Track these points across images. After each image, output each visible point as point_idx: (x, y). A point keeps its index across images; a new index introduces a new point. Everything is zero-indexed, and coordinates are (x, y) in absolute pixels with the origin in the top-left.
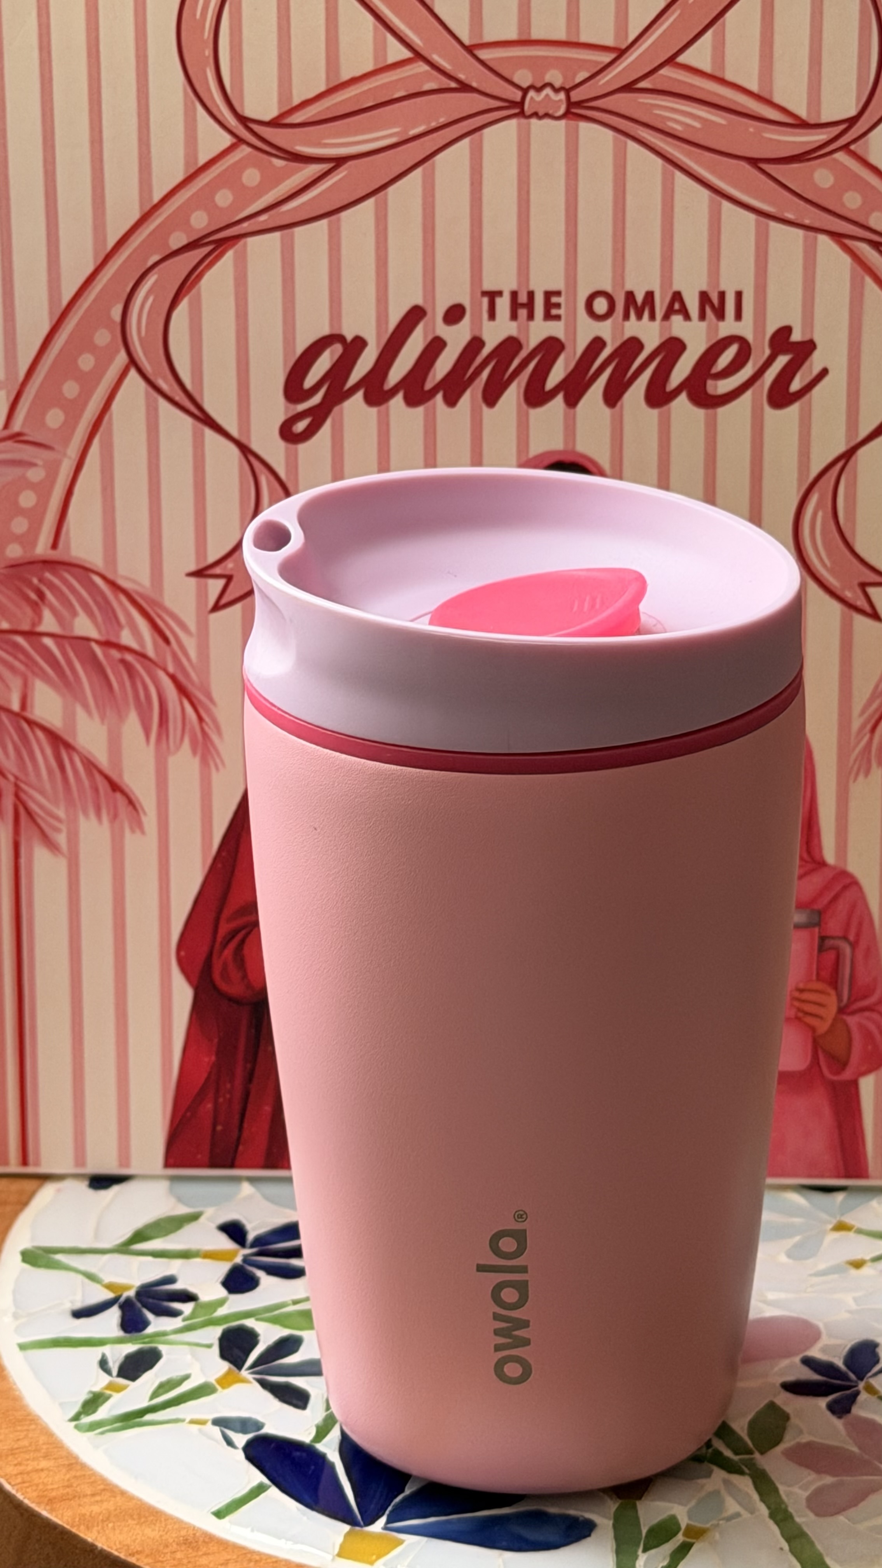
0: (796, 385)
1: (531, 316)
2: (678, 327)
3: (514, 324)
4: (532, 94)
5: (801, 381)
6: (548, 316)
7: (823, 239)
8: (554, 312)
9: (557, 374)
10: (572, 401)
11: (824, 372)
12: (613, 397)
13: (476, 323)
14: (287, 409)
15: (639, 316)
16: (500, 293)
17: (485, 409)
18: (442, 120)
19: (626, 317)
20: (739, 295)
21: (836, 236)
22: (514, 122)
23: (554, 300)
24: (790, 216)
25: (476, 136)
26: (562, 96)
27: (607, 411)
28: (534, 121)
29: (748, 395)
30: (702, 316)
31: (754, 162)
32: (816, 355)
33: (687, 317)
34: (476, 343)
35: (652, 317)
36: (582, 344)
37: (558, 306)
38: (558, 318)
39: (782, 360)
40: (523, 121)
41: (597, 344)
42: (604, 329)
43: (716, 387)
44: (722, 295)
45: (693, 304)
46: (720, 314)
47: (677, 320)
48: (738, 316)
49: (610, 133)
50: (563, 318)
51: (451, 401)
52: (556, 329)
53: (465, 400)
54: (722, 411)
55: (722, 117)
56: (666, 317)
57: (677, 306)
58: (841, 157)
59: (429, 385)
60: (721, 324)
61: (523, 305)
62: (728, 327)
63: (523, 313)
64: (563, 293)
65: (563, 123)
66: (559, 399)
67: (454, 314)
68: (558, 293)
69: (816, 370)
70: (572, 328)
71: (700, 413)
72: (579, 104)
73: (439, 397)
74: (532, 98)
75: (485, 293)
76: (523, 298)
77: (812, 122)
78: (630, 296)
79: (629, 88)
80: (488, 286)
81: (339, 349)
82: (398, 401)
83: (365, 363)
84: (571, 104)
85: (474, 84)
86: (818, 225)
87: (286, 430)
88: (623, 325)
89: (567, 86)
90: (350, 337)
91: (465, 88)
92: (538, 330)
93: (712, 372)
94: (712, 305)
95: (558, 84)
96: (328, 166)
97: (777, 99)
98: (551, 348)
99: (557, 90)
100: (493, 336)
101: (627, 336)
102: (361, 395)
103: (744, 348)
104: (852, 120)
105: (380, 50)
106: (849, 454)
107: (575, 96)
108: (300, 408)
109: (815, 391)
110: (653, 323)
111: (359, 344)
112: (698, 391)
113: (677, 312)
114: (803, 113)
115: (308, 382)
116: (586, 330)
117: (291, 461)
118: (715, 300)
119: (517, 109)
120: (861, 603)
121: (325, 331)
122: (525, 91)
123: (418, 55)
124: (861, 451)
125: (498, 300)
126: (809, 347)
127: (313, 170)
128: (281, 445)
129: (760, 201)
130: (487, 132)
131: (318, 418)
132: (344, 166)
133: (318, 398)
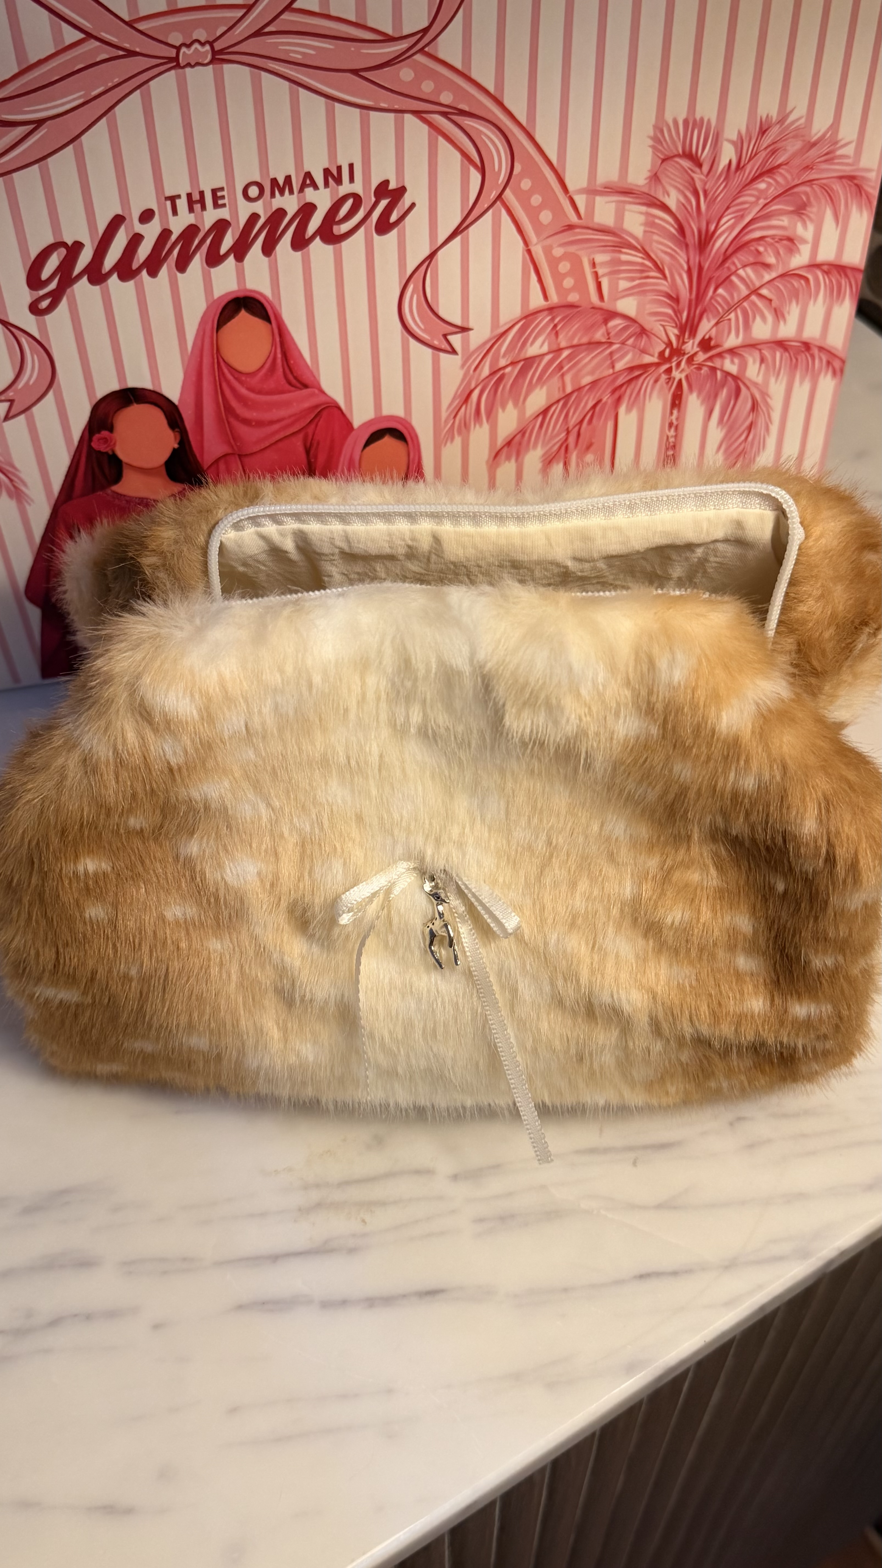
0: (393, 218)
1: (204, 207)
2: (310, 195)
3: (192, 215)
4: (184, 49)
5: (397, 214)
6: (216, 205)
7: (408, 117)
8: (220, 202)
9: (228, 242)
10: (240, 258)
11: (413, 205)
12: (268, 249)
13: (164, 218)
14: (31, 295)
15: (282, 193)
16: (179, 196)
17: (179, 275)
18: (116, 80)
19: (273, 195)
20: (351, 166)
21: (416, 113)
22: (173, 72)
23: (219, 194)
24: (384, 105)
25: (145, 87)
26: (208, 47)
27: (266, 259)
28: (188, 70)
29: (362, 230)
30: (326, 184)
31: (355, 72)
32: (407, 195)
33: (316, 187)
34: (165, 233)
35: (291, 192)
36: (243, 220)
37: (223, 197)
38: (224, 205)
39: (384, 203)
40: (180, 70)
41: (254, 217)
43: (340, 229)
44: (339, 168)
45: (319, 179)
46: (339, 181)
47: (309, 191)
48: (352, 179)
49: (247, 69)
50: (227, 205)
51: (153, 273)
52: (224, 213)
53: (164, 272)
54: (345, 244)
55: (330, 44)
56: (301, 190)
57: (308, 182)
58: (419, 57)
59: (135, 266)
60: (340, 187)
61: (197, 202)
62: (346, 188)
63: (197, 207)
64: (225, 189)
65: (210, 67)
66: (231, 258)
67: (147, 216)
68: (222, 189)
69: (407, 205)
70: (235, 212)
71: (330, 248)
72: (221, 52)
73: (144, 273)
74: (184, 52)
75: (167, 198)
76: (196, 197)
77: (396, 35)
78: (274, 182)
79: (258, 33)
80: (168, 193)
81: (63, 251)
82: (114, 279)
83: (85, 258)
84: (214, 52)
85: (138, 50)
86: (404, 108)
87: (34, 308)
88: (271, 203)
89: (211, 40)
90: (70, 243)
91: (131, 53)
92: (210, 216)
93: (337, 219)
94: (332, 176)
95: (203, 40)
96: (32, 127)
97: (370, 24)
98: (221, 226)
99: (202, 44)
100: (178, 225)
101: (274, 209)
102: (85, 278)
103: (357, 200)
104: (425, 31)
105: (57, 35)
106: (432, 256)
107: (218, 46)
108: (42, 292)
109: (408, 219)
110: (292, 196)
111: (78, 246)
112: (328, 234)
113: (308, 186)
114: (389, 31)
115: (45, 275)
116: (245, 210)
117: (42, 328)
118: (335, 173)
119: (174, 63)
120: (445, 346)
121: (50, 240)
122: (178, 49)
123: (89, 35)
124: (440, 253)
125: (178, 201)
126: (402, 190)
127: (20, 131)
128: (32, 318)
129: (362, 98)
130: (152, 83)
131: (56, 297)
132: (44, 126)
133: (53, 285)
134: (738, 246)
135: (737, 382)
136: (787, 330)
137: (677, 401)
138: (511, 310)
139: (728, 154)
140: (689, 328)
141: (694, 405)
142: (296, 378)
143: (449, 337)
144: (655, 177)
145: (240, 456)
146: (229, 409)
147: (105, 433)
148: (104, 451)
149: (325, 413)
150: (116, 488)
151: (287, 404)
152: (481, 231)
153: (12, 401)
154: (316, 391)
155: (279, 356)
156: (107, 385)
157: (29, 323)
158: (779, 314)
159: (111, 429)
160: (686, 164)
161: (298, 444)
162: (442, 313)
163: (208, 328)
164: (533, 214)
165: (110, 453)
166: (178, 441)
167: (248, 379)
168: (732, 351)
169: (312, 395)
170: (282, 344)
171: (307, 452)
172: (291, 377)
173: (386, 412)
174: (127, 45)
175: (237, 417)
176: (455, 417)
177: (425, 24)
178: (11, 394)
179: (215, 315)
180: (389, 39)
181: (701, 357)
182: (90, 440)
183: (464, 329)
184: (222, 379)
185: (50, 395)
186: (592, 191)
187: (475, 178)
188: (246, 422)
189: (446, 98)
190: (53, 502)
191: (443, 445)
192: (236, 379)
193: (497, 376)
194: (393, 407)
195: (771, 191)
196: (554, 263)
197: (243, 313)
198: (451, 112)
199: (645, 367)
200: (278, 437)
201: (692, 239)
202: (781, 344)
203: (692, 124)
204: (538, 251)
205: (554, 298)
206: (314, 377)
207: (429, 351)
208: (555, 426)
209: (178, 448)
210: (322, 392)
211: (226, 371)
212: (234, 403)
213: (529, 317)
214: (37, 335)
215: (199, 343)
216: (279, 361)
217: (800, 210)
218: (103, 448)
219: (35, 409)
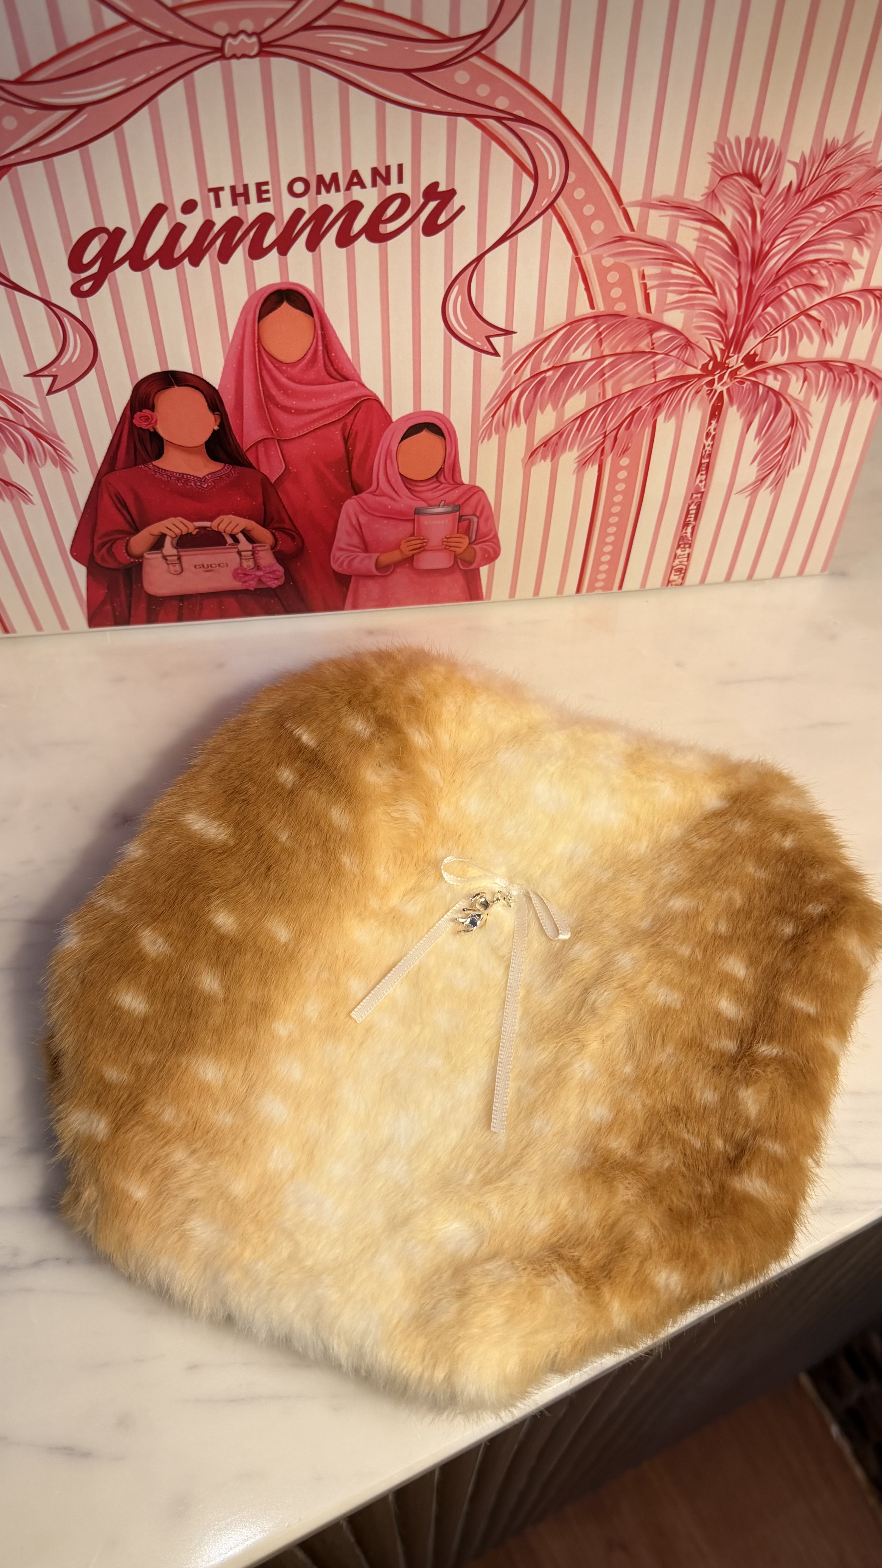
0: (442, 220)
1: (247, 201)
2: (357, 193)
3: (236, 207)
4: (229, 40)
5: (446, 216)
6: (260, 200)
7: (461, 120)
8: (265, 196)
9: (271, 236)
10: (283, 252)
11: (462, 208)
12: (312, 245)
13: (207, 209)
14: (73, 278)
15: (328, 191)
16: (222, 189)
17: (221, 265)
18: (159, 68)
19: (319, 192)
20: (400, 167)
21: (470, 117)
22: (217, 64)
23: (264, 188)
24: (437, 107)
25: (189, 76)
26: (254, 39)
27: (310, 254)
28: (234, 62)
29: (409, 230)
30: (374, 184)
31: (408, 72)
32: (456, 198)
33: (363, 186)
34: (208, 225)
35: (338, 190)
36: (287, 215)
37: (267, 191)
38: (268, 200)
39: (432, 205)
40: (225, 62)
41: (299, 213)
42: (303, 203)
43: (386, 228)
44: (388, 168)
45: (367, 178)
46: (387, 181)
47: (356, 189)
48: (400, 180)
49: (295, 64)
50: (272, 199)
51: (195, 263)
52: (268, 208)
53: (206, 261)
54: (391, 243)
55: (381, 41)
56: (348, 188)
57: (355, 180)
58: (475, 60)
59: (177, 255)
60: (388, 187)
61: (240, 195)
62: (394, 188)
63: (241, 200)
64: (270, 183)
65: (257, 59)
66: (275, 251)
67: (189, 207)
68: (266, 183)
69: (456, 208)
70: (279, 206)
71: (376, 246)
72: (269, 44)
73: (186, 261)
74: (230, 43)
75: (210, 190)
76: (240, 190)
77: (453, 36)
78: (320, 179)
79: (308, 27)
80: (212, 185)
81: (105, 237)
82: (156, 266)
83: (126, 245)
84: (262, 45)
85: (181, 38)
86: (457, 111)
87: (76, 290)
88: (317, 198)
89: (258, 31)
90: (111, 229)
91: (174, 41)
92: (254, 210)
93: (383, 218)
94: (381, 176)
95: (250, 30)
96: (71, 111)
97: (427, 23)
98: (265, 220)
99: (249, 35)
100: (220, 217)
101: (320, 205)
102: (126, 264)
103: (405, 201)
104: (483, 33)
105: (97, 19)
106: (479, 259)
107: (266, 38)
108: (84, 275)
109: (456, 221)
110: (338, 193)
111: (119, 234)
112: (373, 232)
113: (356, 184)
114: (446, 31)
115: (87, 259)
116: (289, 206)
117: (84, 309)
118: (383, 172)
119: (219, 53)
120: (487, 347)
121: (92, 226)
122: (224, 38)
123: (131, 21)
124: (487, 256)
125: (221, 193)
126: (451, 194)
127: (60, 115)
128: (74, 299)
129: (415, 99)
130: (197, 74)
131: (98, 281)
132: (84, 111)
133: (95, 269)
134: (792, 267)
135: (778, 398)
136: (833, 351)
137: (716, 412)
138: (556, 316)
139: (789, 176)
140: (734, 343)
141: (733, 417)
142: (335, 370)
143: (491, 339)
144: (712, 195)
145: (278, 440)
146: (269, 397)
147: (146, 412)
148: (146, 428)
149: (364, 406)
150: (157, 463)
151: (327, 395)
152: (531, 237)
153: (55, 377)
154: (357, 384)
155: (320, 348)
156: (149, 366)
157: (72, 304)
158: (826, 336)
159: (152, 408)
160: (745, 183)
161: (337, 433)
162: (485, 316)
163: (250, 317)
164: (585, 223)
165: (152, 430)
166: (218, 423)
167: (289, 369)
168: (776, 368)
169: (354, 387)
170: (324, 336)
171: (346, 440)
172: (331, 369)
173: (425, 407)
174: (170, 33)
175: (277, 404)
176: (493, 416)
177: (483, 26)
178: (54, 370)
179: (257, 306)
180: (446, 40)
181: (744, 372)
182: (132, 418)
183: (507, 332)
184: (263, 367)
185: (93, 372)
186: (647, 205)
187: (528, 184)
188: (286, 409)
189: (502, 103)
190: (96, 472)
191: (480, 441)
192: (277, 368)
193: (538, 379)
194: (432, 403)
195: (829, 215)
196: (602, 272)
197: (285, 305)
198: (506, 118)
199: (687, 378)
200: (317, 425)
201: (745, 257)
202: (826, 364)
203: (755, 143)
204: (587, 260)
205: (601, 307)
206: (355, 370)
207: (471, 351)
208: (593, 432)
209: (218, 430)
210: (363, 385)
211: (267, 360)
212: (274, 391)
213: (574, 324)
214: (79, 316)
215: (241, 332)
216: (320, 353)
217: (858, 236)
218: (144, 425)
219: (77, 385)
